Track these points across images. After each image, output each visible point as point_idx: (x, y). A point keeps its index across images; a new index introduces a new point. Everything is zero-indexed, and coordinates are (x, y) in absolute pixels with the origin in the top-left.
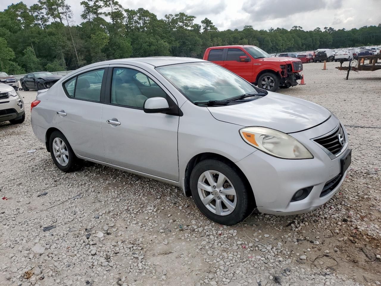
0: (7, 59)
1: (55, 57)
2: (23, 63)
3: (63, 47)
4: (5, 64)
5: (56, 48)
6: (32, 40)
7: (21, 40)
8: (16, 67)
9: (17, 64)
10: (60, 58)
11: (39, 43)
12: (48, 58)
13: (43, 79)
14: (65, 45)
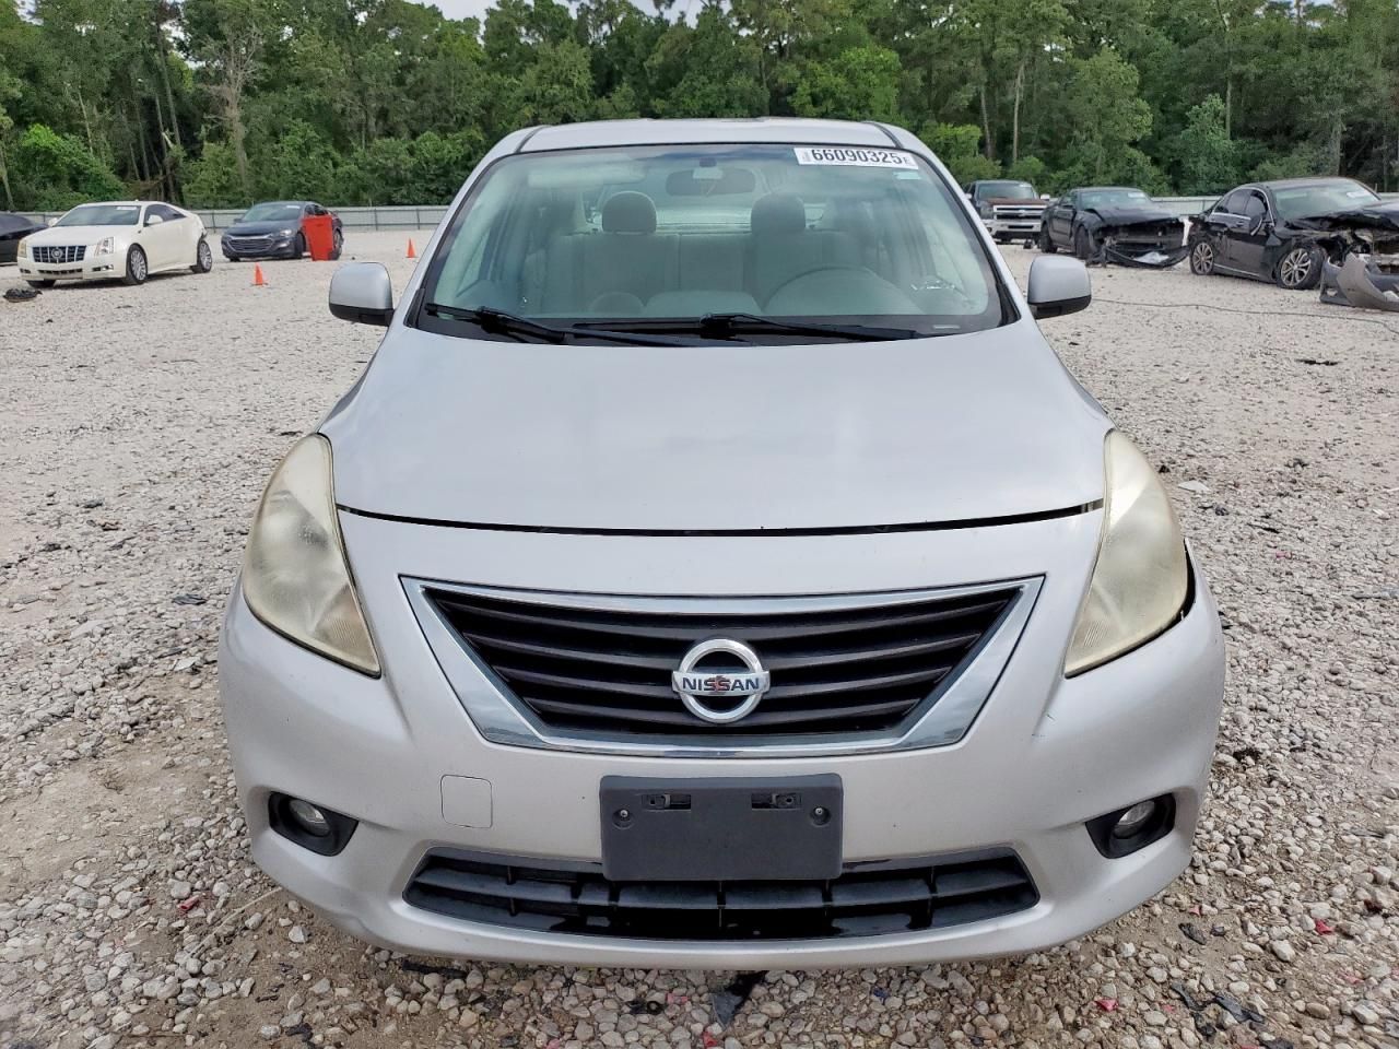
0: (1122, 142)
1: (1304, 137)
2: (1175, 155)
3: (1350, 95)
4: (1111, 158)
5: (1319, 100)
6: (1237, 68)
7: (1195, 70)
8: (1141, 170)
9: (1149, 158)
10: (1324, 143)
11: (1259, 77)
12: (1276, 138)
13: (1099, 216)
14: (1362, 88)
